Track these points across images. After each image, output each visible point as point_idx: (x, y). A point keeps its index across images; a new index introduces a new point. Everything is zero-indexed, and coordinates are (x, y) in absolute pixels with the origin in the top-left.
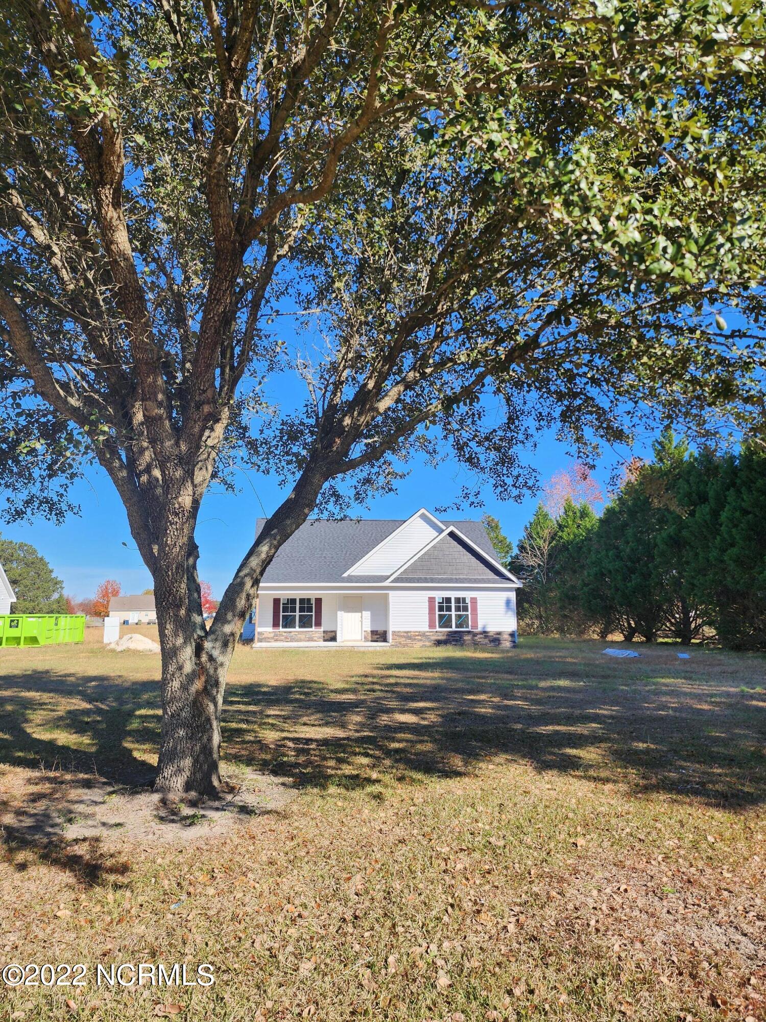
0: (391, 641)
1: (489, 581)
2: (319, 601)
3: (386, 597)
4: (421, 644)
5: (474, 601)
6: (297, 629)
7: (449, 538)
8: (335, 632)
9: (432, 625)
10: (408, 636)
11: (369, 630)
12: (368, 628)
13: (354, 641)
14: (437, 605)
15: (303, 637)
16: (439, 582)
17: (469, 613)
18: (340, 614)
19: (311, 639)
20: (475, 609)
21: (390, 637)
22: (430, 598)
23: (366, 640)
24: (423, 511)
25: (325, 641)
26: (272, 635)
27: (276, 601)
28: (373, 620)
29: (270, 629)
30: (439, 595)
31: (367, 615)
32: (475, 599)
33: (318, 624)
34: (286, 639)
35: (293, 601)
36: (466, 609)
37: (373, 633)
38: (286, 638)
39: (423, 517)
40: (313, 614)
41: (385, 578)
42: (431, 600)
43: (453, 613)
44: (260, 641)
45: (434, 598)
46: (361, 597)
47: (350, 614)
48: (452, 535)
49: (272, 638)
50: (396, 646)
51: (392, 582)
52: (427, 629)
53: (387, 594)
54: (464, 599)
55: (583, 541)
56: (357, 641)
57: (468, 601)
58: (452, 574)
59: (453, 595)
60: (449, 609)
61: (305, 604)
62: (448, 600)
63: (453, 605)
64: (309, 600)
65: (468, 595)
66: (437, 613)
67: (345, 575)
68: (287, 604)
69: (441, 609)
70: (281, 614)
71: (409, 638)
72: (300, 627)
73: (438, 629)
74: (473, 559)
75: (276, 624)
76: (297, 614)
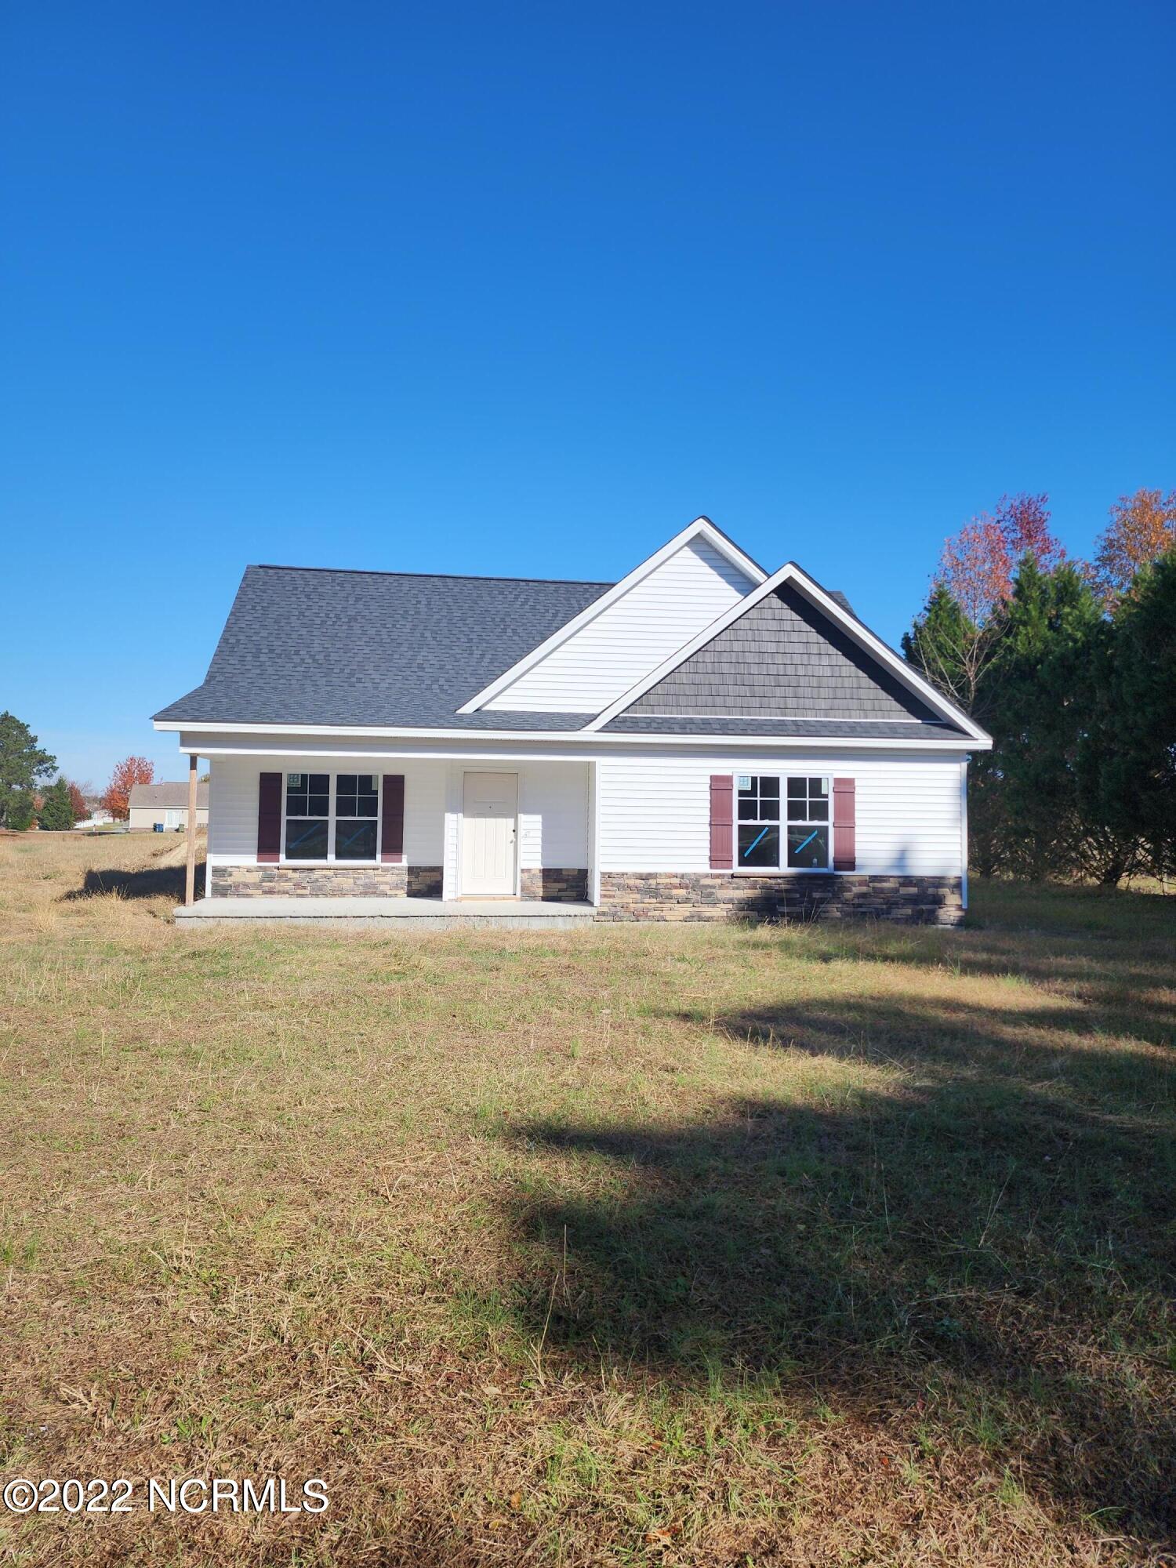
0: (597, 900)
1: (893, 732)
2: (395, 785)
3: (587, 774)
4: (686, 910)
5: (846, 788)
6: (331, 860)
7: (776, 602)
8: (439, 870)
9: (718, 857)
10: (649, 886)
11: (537, 865)
12: (534, 860)
13: (493, 897)
14: (736, 799)
15: (346, 882)
16: (744, 733)
17: (829, 823)
18: (451, 819)
19: (370, 890)
20: (846, 813)
21: (596, 889)
22: (713, 778)
23: (527, 894)
24: (700, 526)
25: (412, 894)
26: (256, 877)
27: (269, 782)
28: (549, 840)
29: (251, 860)
30: (743, 771)
31: (531, 824)
32: (850, 782)
33: (394, 846)
34: (298, 892)
35: (319, 782)
36: (820, 811)
37: (550, 875)
38: (297, 885)
39: (699, 544)
40: (379, 818)
41: (582, 721)
42: (720, 786)
43: (783, 823)
44: (221, 892)
45: (728, 780)
46: (513, 774)
47: (482, 822)
48: (788, 593)
49: (257, 886)
50: (615, 917)
51: (605, 729)
52: (705, 869)
53: (590, 766)
54: (816, 783)
55: (1077, 653)
56: (504, 897)
57: (827, 788)
58: (783, 709)
59: (783, 770)
60: (771, 811)
61: (356, 789)
62: (769, 785)
63: (783, 799)
64: (367, 780)
65: (828, 771)
66: (736, 822)
67: (468, 709)
68: (303, 789)
69: (746, 810)
70: (284, 818)
71: (654, 893)
72: (339, 855)
73: (737, 869)
74: (848, 668)
75: (267, 847)
76: (332, 818)
